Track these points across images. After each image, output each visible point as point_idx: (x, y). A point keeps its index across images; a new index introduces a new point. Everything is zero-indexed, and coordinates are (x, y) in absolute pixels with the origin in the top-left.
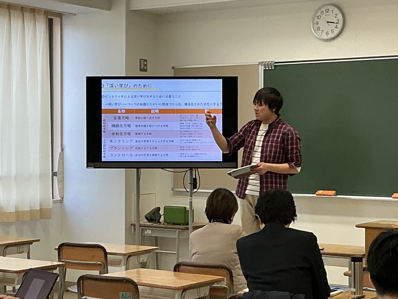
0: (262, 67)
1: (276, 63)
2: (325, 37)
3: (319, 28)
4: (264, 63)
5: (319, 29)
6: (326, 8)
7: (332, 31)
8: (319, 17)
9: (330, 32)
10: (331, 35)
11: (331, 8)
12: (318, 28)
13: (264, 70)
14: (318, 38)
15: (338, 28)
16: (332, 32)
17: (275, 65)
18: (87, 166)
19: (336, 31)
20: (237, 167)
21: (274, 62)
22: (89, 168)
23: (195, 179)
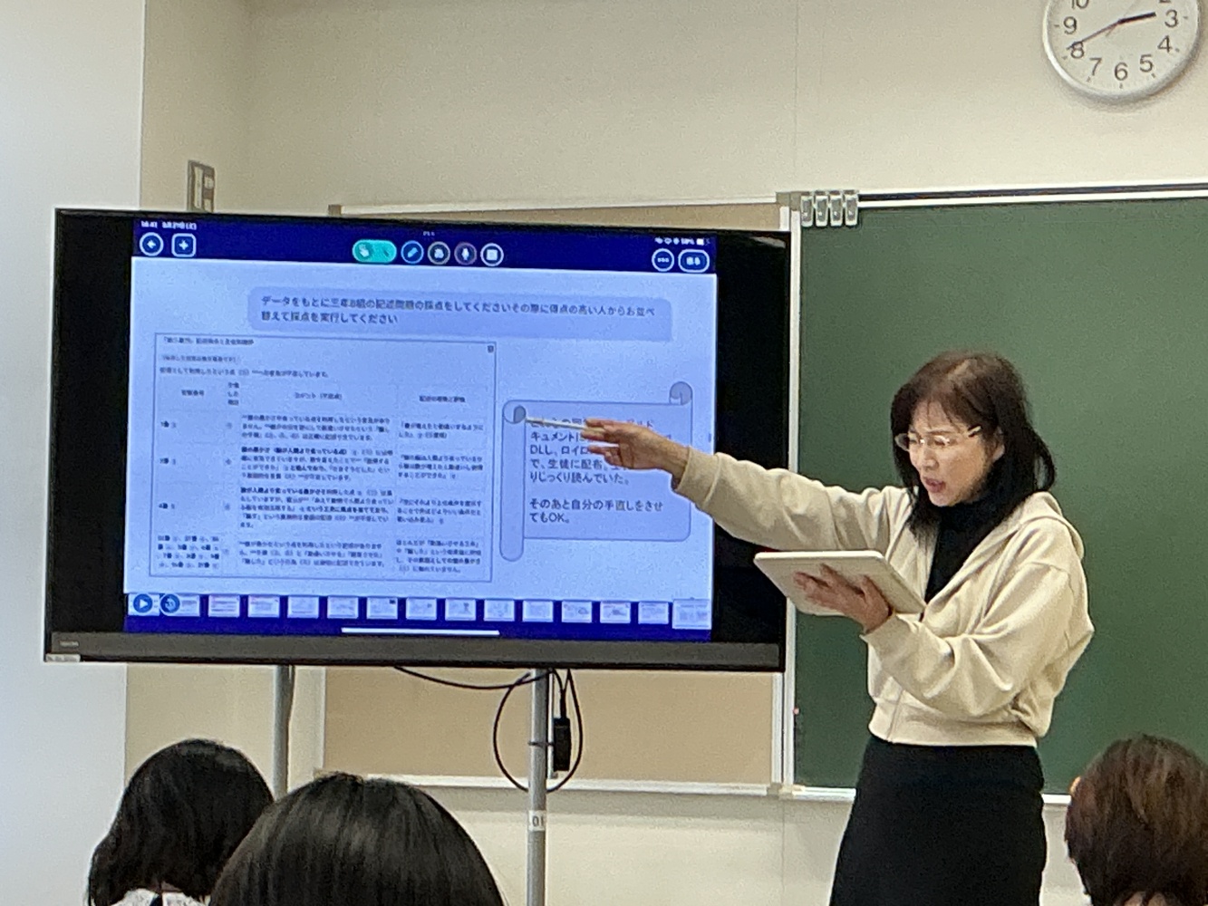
0: (796, 214)
1: (862, 198)
2: (1107, 84)
3: (1077, 46)
4: (804, 198)
5: (1078, 53)
7: (1142, 62)
9: (1133, 66)
10: (1138, 82)
12: (1074, 49)
13: (803, 229)
14: (1072, 89)
15: (1172, 51)
16: (1146, 66)
17: (860, 210)
18: (48, 650)
19: (1165, 65)
20: (781, 669)
21: (856, 196)
22: (58, 660)
23: (562, 723)
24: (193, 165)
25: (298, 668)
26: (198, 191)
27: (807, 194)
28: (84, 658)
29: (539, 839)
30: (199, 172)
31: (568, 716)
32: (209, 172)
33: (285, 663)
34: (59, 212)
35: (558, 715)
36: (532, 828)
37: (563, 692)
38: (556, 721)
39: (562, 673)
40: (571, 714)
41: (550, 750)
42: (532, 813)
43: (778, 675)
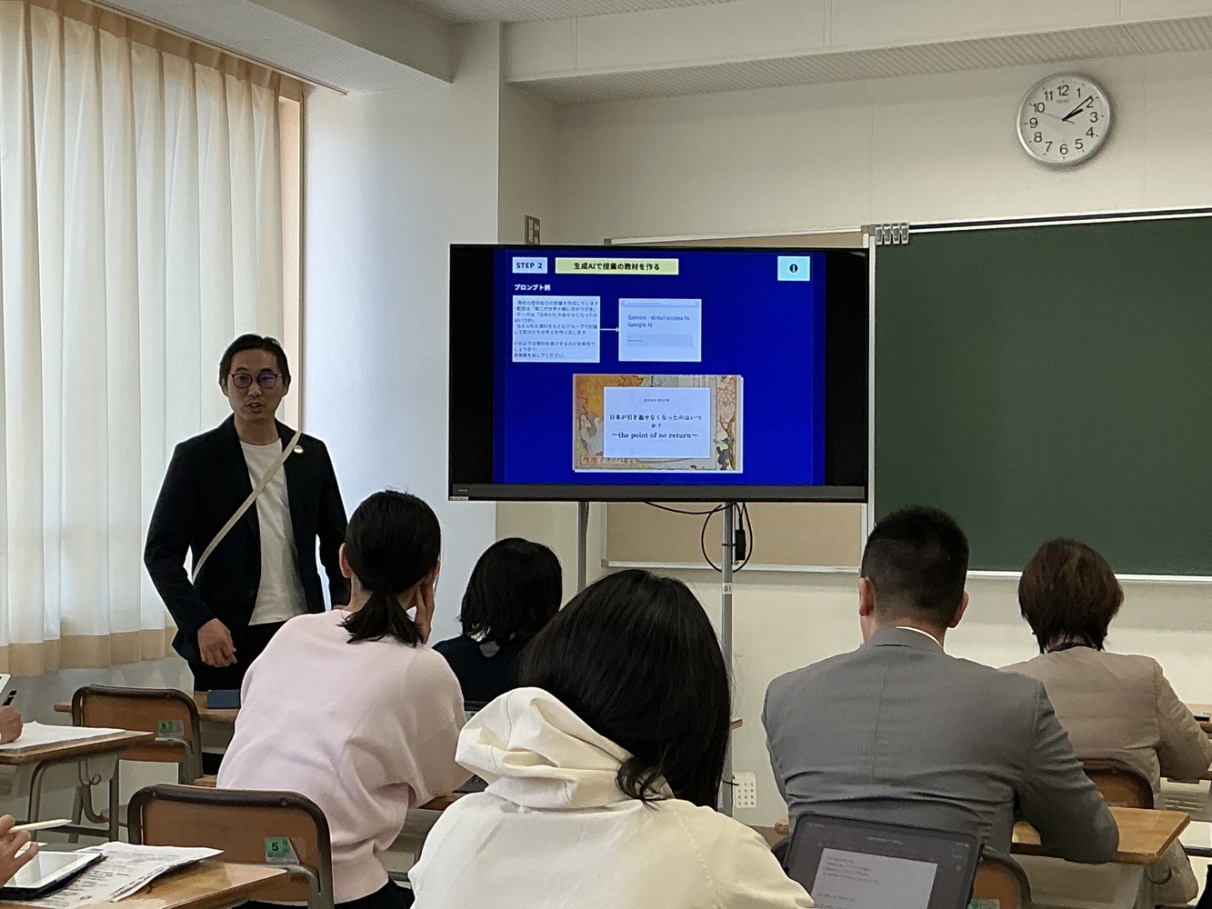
0: (873, 238)
1: (911, 227)
2: (1056, 157)
3: (1038, 135)
4: (877, 229)
5: (1038, 139)
6: (1059, 82)
7: (1077, 143)
8: (1041, 106)
9: (1072, 146)
10: (1074, 155)
11: (1076, 83)
12: (1036, 137)
13: (877, 246)
14: (1037, 161)
15: (1094, 136)
16: (1079, 146)
17: (910, 234)
18: (451, 494)
19: (1090, 144)
20: (866, 501)
21: (908, 227)
22: (456, 500)
23: (740, 533)
24: (528, 218)
25: (590, 503)
26: (531, 233)
27: (879, 226)
28: (471, 499)
29: (728, 600)
30: (531, 222)
31: (744, 529)
32: (537, 222)
33: (583, 501)
34: (452, 246)
35: (738, 528)
36: (724, 593)
37: (741, 516)
38: (737, 532)
39: (740, 504)
40: (745, 528)
41: (734, 548)
42: (724, 584)
43: (865, 504)
